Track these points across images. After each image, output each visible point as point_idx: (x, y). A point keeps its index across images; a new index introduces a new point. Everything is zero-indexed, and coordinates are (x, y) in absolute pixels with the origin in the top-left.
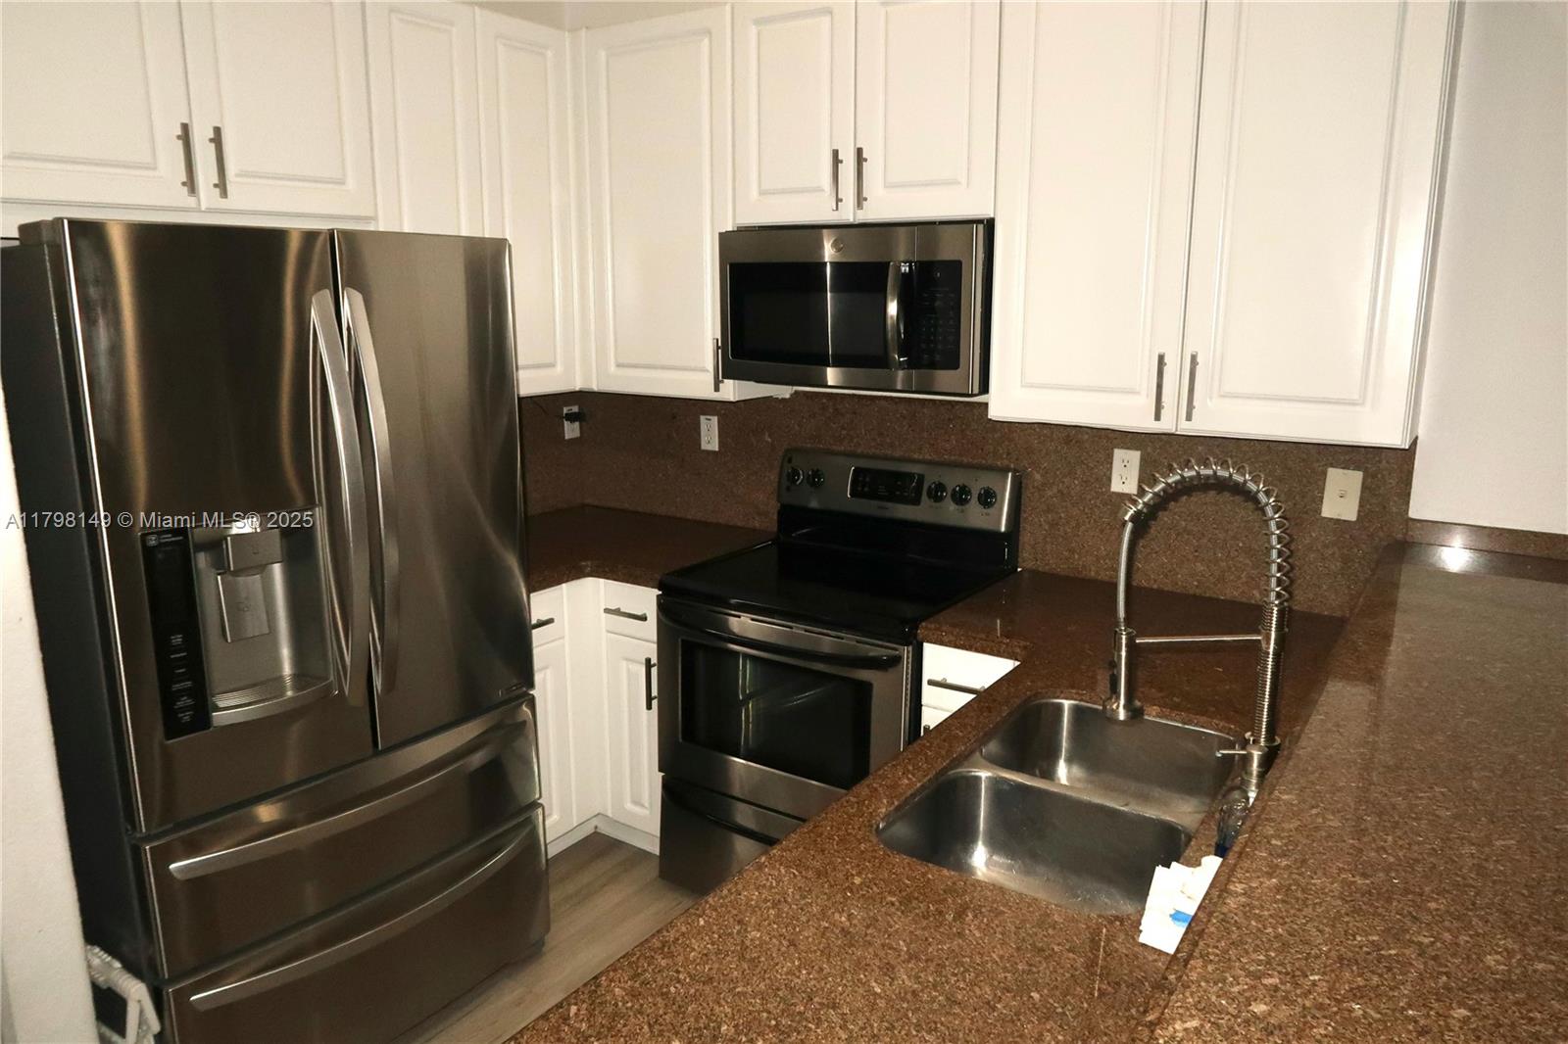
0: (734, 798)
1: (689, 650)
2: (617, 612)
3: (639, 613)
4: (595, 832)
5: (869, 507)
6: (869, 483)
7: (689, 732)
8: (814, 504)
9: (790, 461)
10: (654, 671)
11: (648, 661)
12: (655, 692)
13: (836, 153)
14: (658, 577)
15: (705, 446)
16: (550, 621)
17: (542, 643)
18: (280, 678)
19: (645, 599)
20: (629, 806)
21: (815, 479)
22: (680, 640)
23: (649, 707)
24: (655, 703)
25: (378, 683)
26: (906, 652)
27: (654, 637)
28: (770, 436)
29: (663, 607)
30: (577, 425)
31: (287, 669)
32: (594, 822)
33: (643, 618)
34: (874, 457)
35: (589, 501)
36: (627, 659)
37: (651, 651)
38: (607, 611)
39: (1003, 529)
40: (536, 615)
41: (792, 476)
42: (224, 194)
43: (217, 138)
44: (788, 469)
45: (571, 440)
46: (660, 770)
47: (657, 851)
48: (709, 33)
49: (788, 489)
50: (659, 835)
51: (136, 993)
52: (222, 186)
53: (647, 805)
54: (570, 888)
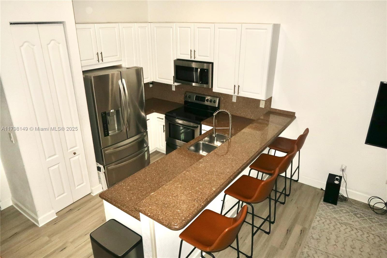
0: (177, 146)
1: (170, 124)
2: (159, 118)
3: (162, 118)
4: (156, 151)
5: (198, 102)
6: (198, 98)
7: (170, 136)
8: (189, 101)
9: (186, 94)
10: (165, 127)
11: (164, 125)
12: (165, 130)
13: (191, 50)
14: (165, 113)
15: (173, 90)
16: (149, 119)
17: (148, 123)
18: (116, 129)
19: (163, 116)
20: (161, 147)
21: (190, 97)
22: (168, 123)
23: (164, 132)
24: (165, 131)
25: (128, 130)
26: (199, 126)
27: (164, 122)
28: (183, 89)
29: (166, 118)
30: (152, 85)
31: (116, 128)
32: (156, 149)
33: (163, 119)
34: (199, 94)
35: (154, 97)
36: (160, 125)
37: (164, 124)
38: (157, 118)
39: (217, 106)
40: (147, 118)
41: (186, 97)
42: (103, 61)
43: (101, 53)
44: (186, 95)
45: (151, 87)
46: (166, 141)
47: (165, 153)
48: (172, 27)
49: (186, 98)
50: (165, 150)
51: (102, 167)
52: (102, 60)
53: (164, 146)
54: (153, 158)
